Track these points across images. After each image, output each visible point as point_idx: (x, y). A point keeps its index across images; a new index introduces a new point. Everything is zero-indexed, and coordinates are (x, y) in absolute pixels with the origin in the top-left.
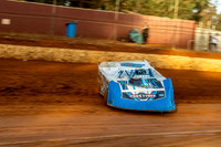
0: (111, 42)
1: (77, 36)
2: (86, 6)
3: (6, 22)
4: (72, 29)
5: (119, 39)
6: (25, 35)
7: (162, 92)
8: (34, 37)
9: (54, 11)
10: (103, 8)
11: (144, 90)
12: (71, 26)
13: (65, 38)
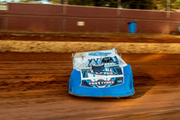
0: (165, 36)
1: (137, 32)
2: (142, 8)
3: (81, 24)
4: (133, 27)
5: (171, 33)
6: (97, 34)
7: (121, 78)
8: (104, 34)
9: (119, 13)
10: (156, 8)
11: (104, 77)
12: (132, 24)
13: (129, 35)
